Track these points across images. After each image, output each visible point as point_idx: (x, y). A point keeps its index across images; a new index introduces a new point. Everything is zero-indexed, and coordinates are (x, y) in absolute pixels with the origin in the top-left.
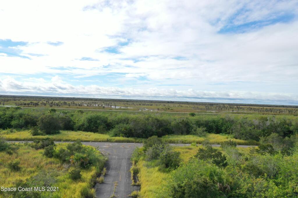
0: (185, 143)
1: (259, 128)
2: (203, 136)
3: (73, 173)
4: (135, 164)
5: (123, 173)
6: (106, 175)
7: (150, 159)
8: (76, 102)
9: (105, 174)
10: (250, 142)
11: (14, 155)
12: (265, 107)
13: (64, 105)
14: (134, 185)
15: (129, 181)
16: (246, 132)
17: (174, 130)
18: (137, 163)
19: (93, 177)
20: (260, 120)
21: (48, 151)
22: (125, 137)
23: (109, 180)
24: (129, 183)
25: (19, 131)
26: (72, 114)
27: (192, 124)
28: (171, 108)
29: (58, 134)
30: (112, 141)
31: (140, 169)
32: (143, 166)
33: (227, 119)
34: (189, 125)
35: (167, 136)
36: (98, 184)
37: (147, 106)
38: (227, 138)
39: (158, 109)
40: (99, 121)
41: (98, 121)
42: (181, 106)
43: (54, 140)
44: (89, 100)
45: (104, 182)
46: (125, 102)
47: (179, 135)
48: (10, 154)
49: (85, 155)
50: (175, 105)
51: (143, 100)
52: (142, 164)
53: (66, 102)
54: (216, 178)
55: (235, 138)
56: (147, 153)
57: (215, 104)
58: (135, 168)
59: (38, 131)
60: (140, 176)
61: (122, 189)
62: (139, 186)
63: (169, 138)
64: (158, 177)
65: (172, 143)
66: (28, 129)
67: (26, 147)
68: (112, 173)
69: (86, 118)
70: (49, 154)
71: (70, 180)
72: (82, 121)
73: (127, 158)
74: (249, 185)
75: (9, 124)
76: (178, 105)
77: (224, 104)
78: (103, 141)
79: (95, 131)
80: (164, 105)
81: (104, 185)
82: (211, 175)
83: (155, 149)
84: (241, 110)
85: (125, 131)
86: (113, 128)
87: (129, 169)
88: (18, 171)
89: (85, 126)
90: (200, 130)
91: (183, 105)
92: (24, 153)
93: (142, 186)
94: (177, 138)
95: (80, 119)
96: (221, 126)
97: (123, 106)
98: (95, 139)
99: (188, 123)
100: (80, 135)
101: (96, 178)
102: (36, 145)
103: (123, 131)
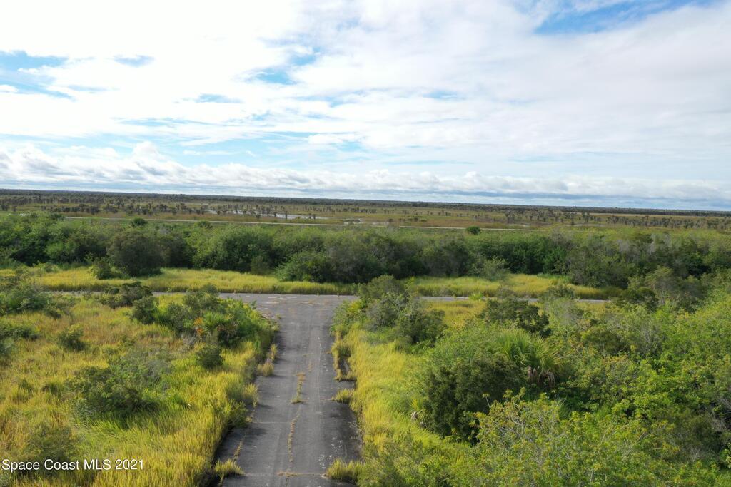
0: (457, 296)
4: (342, 337)
5: (314, 358)
6: (277, 360)
7: (375, 325)
9: (275, 358)
10: (607, 293)
14: (342, 380)
15: (328, 372)
16: (600, 269)
17: (429, 265)
18: (345, 336)
19: (248, 362)
20: (634, 241)
21: (143, 309)
22: (316, 281)
23: (284, 370)
24: (330, 376)
25: (66, 269)
26: (186, 230)
27: (474, 252)
28: (421, 219)
29: (157, 276)
30: (284, 290)
31: (353, 347)
32: (360, 341)
33: (555, 239)
34: (466, 254)
35: (413, 279)
36: (261, 377)
37: (363, 214)
38: (556, 283)
39: (391, 220)
40: (252, 245)
42: (447, 213)
43: (152, 288)
44: (221, 200)
45: (273, 373)
46: (309, 206)
47: (441, 277)
49: (227, 318)
50: (430, 212)
51: (353, 200)
52: (357, 338)
54: (523, 357)
55: (573, 283)
56: (368, 313)
58: (343, 345)
59: (109, 267)
60: (353, 361)
61: (316, 385)
62: (353, 381)
63: (418, 283)
64: (396, 362)
66: (86, 264)
67: (89, 302)
68: (290, 356)
69: (222, 239)
70: (145, 315)
71: (198, 368)
72: (212, 246)
73: (321, 327)
75: (41, 254)
76: (440, 210)
77: (550, 209)
78: (263, 292)
79: (244, 268)
80: (405, 212)
81: (275, 379)
82: (514, 352)
83: (386, 305)
86: (285, 261)
87: (329, 347)
89: (220, 258)
90: (490, 265)
91: (450, 211)
92: (87, 315)
93: (360, 381)
94: (437, 283)
95: (207, 242)
96: (542, 256)
97: (305, 215)
98: (244, 287)
99: (464, 249)
100: (208, 277)
101: (257, 366)
102: (112, 298)
103: (310, 267)
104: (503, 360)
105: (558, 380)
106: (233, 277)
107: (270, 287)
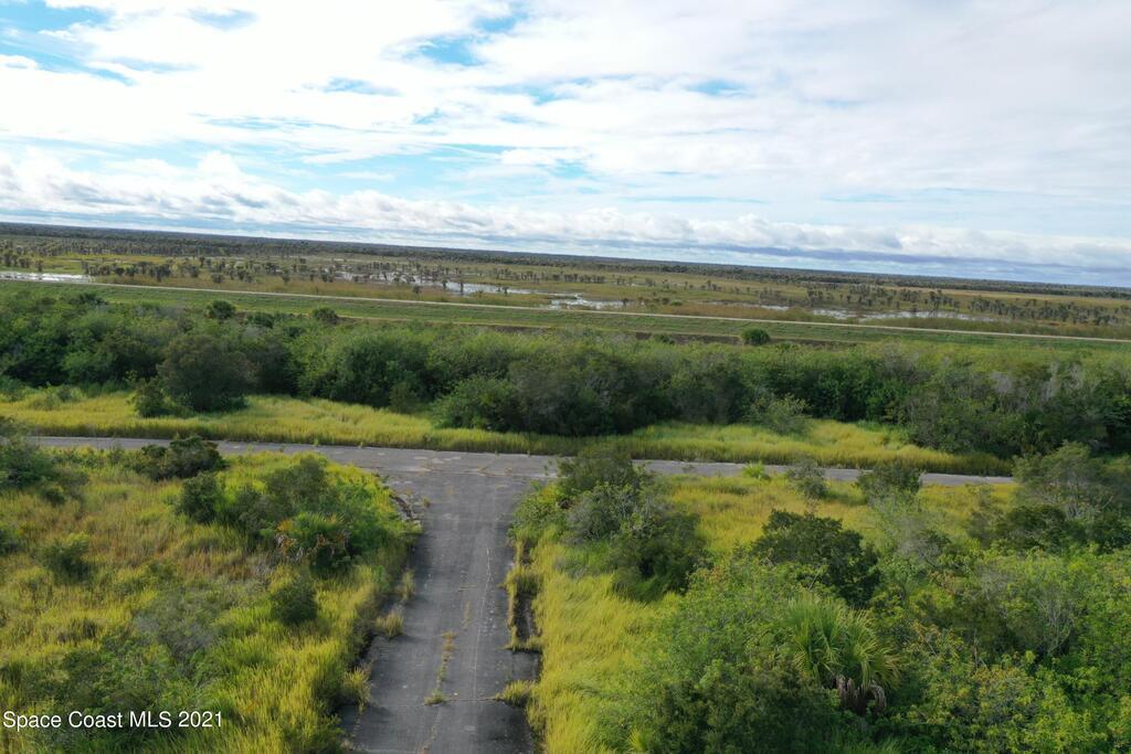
0: (722, 460)
1: (1015, 407)
2: (792, 430)
3: (286, 601)
4: (526, 551)
5: (477, 594)
6: (413, 601)
7: (582, 537)
8: (310, 259)
9: (410, 595)
10: (972, 463)
11: (71, 506)
12: (1041, 298)
13: (268, 273)
14: (518, 650)
15: (495, 630)
16: (961, 423)
17: (681, 404)
18: (531, 551)
19: (361, 611)
20: (1020, 376)
21: (197, 495)
22: (493, 429)
23: (425, 624)
24: (498, 641)
25: (93, 396)
26: (294, 324)
27: (753, 382)
28: (674, 300)
29: (238, 413)
30: (442, 444)
31: (542, 580)
32: (554, 568)
33: (889, 365)
34: (741, 386)
35: (652, 429)
36: (381, 638)
37: (583, 286)
38: (886, 441)
39: (625, 301)
40: (392, 362)
41: (391, 364)
42: (715, 286)
43: (221, 436)
44: (363, 253)
45: (402, 631)
46: (500, 266)
47: (700, 424)
48: (55, 499)
49: (334, 521)
50: (689, 282)
51: (570, 257)
52: (550, 556)
53: (275, 259)
54: (831, 654)
55: (914, 442)
57: (845, 281)
58: (525, 572)
59: (161, 396)
60: (540, 608)
61: (472, 664)
62: (536, 652)
63: (660, 436)
65: (672, 459)
66: (126, 388)
67: (115, 471)
68: (436, 590)
69: (345, 349)
70: (200, 506)
71: (274, 626)
72: (331, 360)
73: (494, 526)
74: (962, 692)
75: (54, 368)
76: (703, 281)
77: (879, 279)
78: (407, 446)
79: (378, 401)
80: (650, 283)
81: (409, 645)
82: (813, 646)
83: (601, 502)
84: (947, 307)
85: (494, 405)
86: (446, 392)
87: (502, 572)
88: (80, 579)
89: (342, 382)
91: (721, 283)
92: (109, 498)
93: (549, 658)
94: (692, 437)
95: (322, 353)
96: (866, 392)
97: (491, 284)
98: (377, 437)
100: (319, 417)
101: (374, 619)
102: (154, 464)
103: (486, 404)
104: (795, 673)
105: (891, 697)
106: (361, 417)
107: (419, 437)
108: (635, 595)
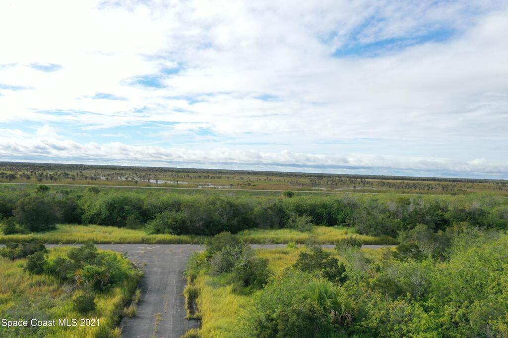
0: (277, 243)
1: (397, 216)
2: (307, 230)
3: (80, 302)
4: (192, 281)
5: (170, 299)
6: (140, 303)
7: (217, 271)
8: (85, 172)
9: (139, 301)
10: (382, 240)
12: (405, 181)
13: (64, 178)
14: (190, 319)
15: (180, 311)
16: (376, 223)
17: (258, 221)
18: (194, 280)
19: (117, 306)
20: (399, 203)
21: (34, 262)
22: (175, 234)
23: (146, 311)
24: (181, 316)
26: (79, 194)
27: (289, 210)
28: (252, 184)
29: (53, 231)
30: (151, 241)
31: (200, 290)
32: (205, 285)
33: (345, 202)
34: (284, 212)
35: (246, 231)
36: (126, 318)
37: (212, 180)
38: (346, 233)
39: (231, 185)
40: (127, 207)
41: (126, 207)
42: (270, 179)
43: (46, 241)
44: (110, 169)
45: (136, 314)
46: (174, 173)
47: (267, 229)
49: (103, 269)
50: (259, 178)
51: (206, 169)
52: (203, 282)
53: (68, 172)
54: (328, 302)
55: (358, 233)
56: (212, 262)
57: (325, 177)
58: (192, 288)
59: (14, 225)
60: (200, 302)
61: (169, 326)
62: (199, 319)
63: (250, 234)
64: (232, 302)
65: (255, 244)
68: (151, 298)
69: (105, 202)
70: (36, 267)
71: (74, 313)
72: (98, 207)
73: (177, 272)
74: (382, 312)
76: (265, 177)
77: (339, 176)
78: (134, 243)
79: (120, 224)
80: (242, 178)
81: (137, 320)
82: (321, 299)
83: (226, 256)
84: (368, 185)
85: (174, 223)
86: (152, 219)
87: (181, 289)
89: (103, 216)
90: (302, 220)
91: (272, 178)
93: (204, 320)
94: (264, 234)
95: (93, 204)
96: (337, 213)
97: (170, 180)
98: (121, 239)
99: (283, 208)
100: (92, 232)
101: (123, 309)
102: (12, 252)
103: (171, 223)
104: (314, 307)
105: (354, 319)
106: (112, 231)
107: (140, 239)
108: (242, 293)
